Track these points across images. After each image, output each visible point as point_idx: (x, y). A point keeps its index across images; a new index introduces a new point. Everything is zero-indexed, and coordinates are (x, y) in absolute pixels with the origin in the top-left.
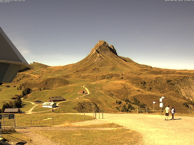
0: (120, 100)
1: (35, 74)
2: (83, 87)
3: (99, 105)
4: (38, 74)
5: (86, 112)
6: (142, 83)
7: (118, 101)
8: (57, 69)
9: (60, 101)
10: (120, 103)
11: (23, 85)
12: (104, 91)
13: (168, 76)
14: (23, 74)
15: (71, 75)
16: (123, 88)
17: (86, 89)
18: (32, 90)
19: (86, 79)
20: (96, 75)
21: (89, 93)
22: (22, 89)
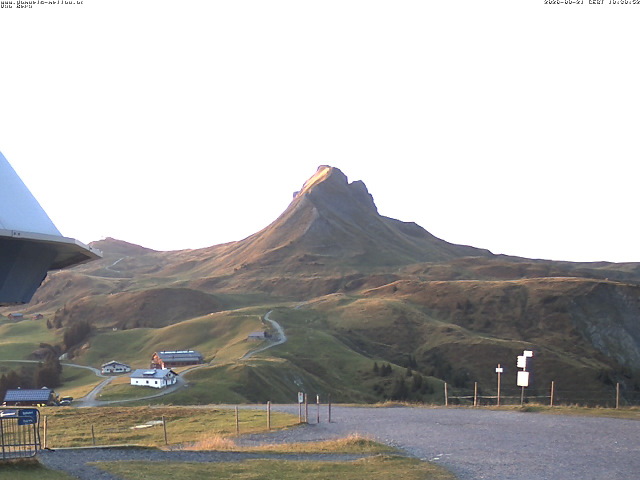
0: (386, 363)
1: (106, 274)
2: (266, 318)
3: (317, 379)
4: (117, 276)
5: (273, 402)
6: (459, 307)
7: (380, 366)
8: (176, 259)
9: (188, 363)
10: (387, 371)
11: (66, 312)
12: (334, 332)
13: (545, 283)
14: (65, 277)
15: (226, 277)
16: (396, 323)
17: (276, 325)
18: (95, 328)
19: (273, 294)
20: (307, 279)
21: (283, 338)
22: (63, 323)
